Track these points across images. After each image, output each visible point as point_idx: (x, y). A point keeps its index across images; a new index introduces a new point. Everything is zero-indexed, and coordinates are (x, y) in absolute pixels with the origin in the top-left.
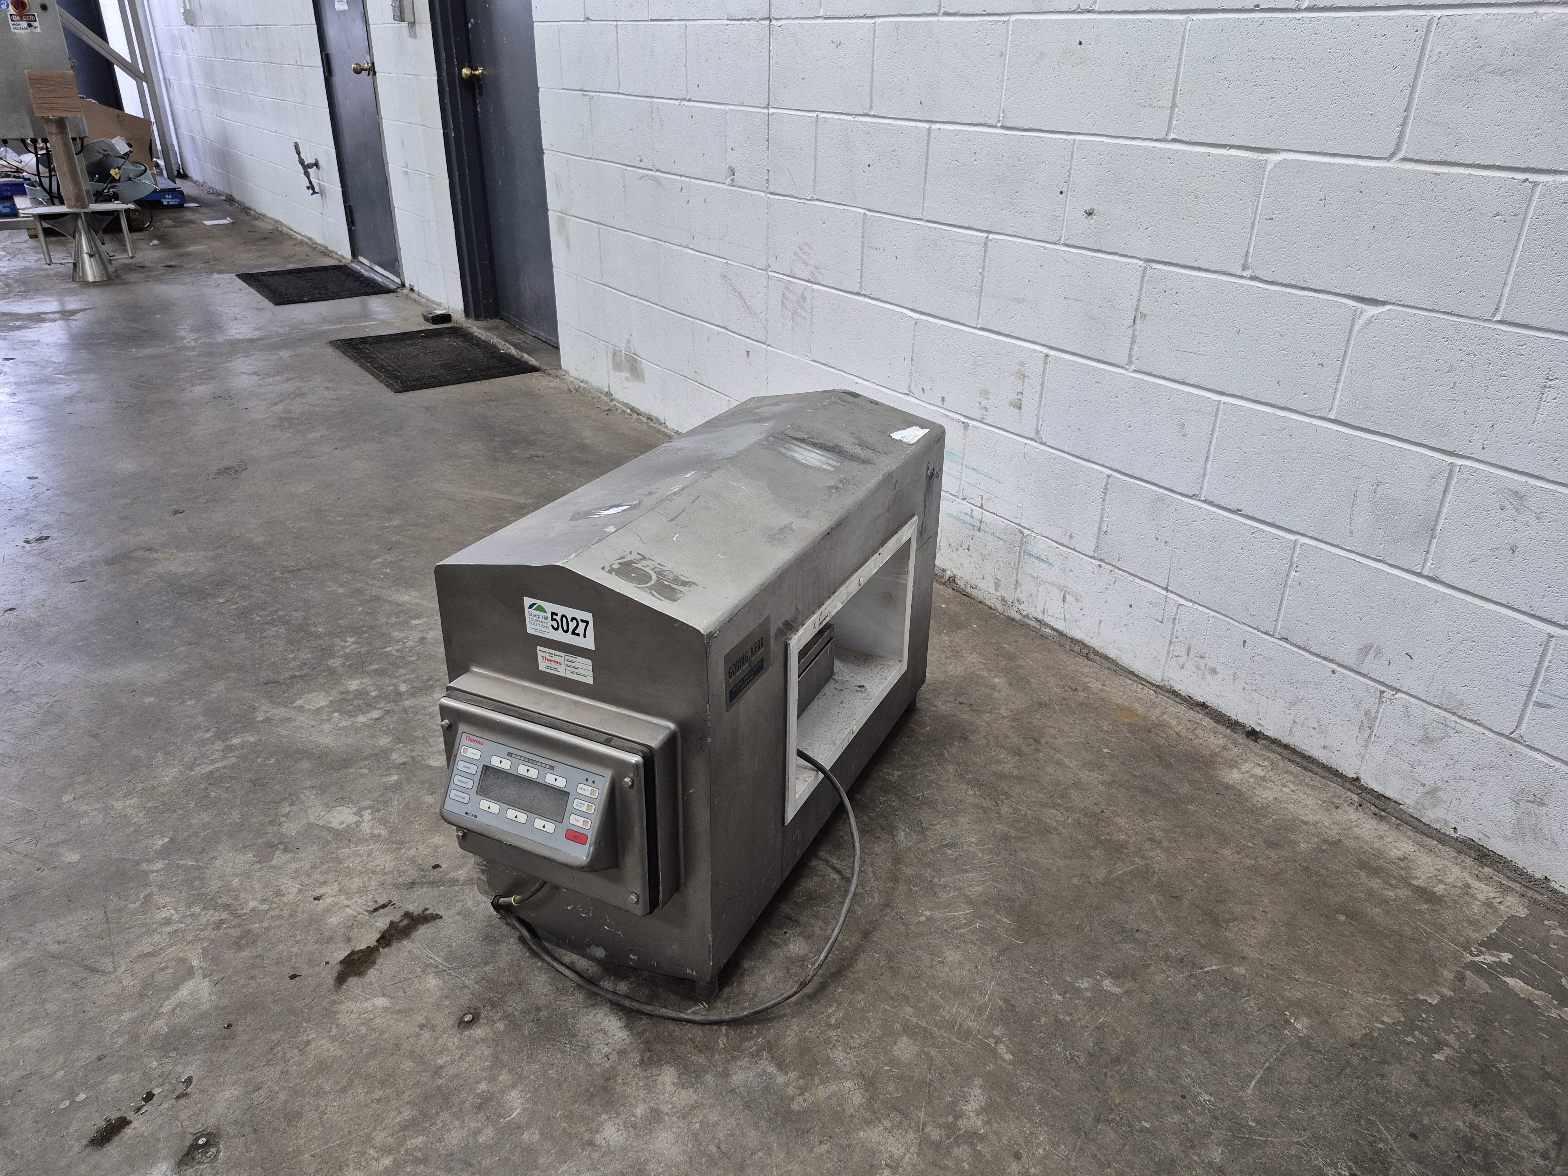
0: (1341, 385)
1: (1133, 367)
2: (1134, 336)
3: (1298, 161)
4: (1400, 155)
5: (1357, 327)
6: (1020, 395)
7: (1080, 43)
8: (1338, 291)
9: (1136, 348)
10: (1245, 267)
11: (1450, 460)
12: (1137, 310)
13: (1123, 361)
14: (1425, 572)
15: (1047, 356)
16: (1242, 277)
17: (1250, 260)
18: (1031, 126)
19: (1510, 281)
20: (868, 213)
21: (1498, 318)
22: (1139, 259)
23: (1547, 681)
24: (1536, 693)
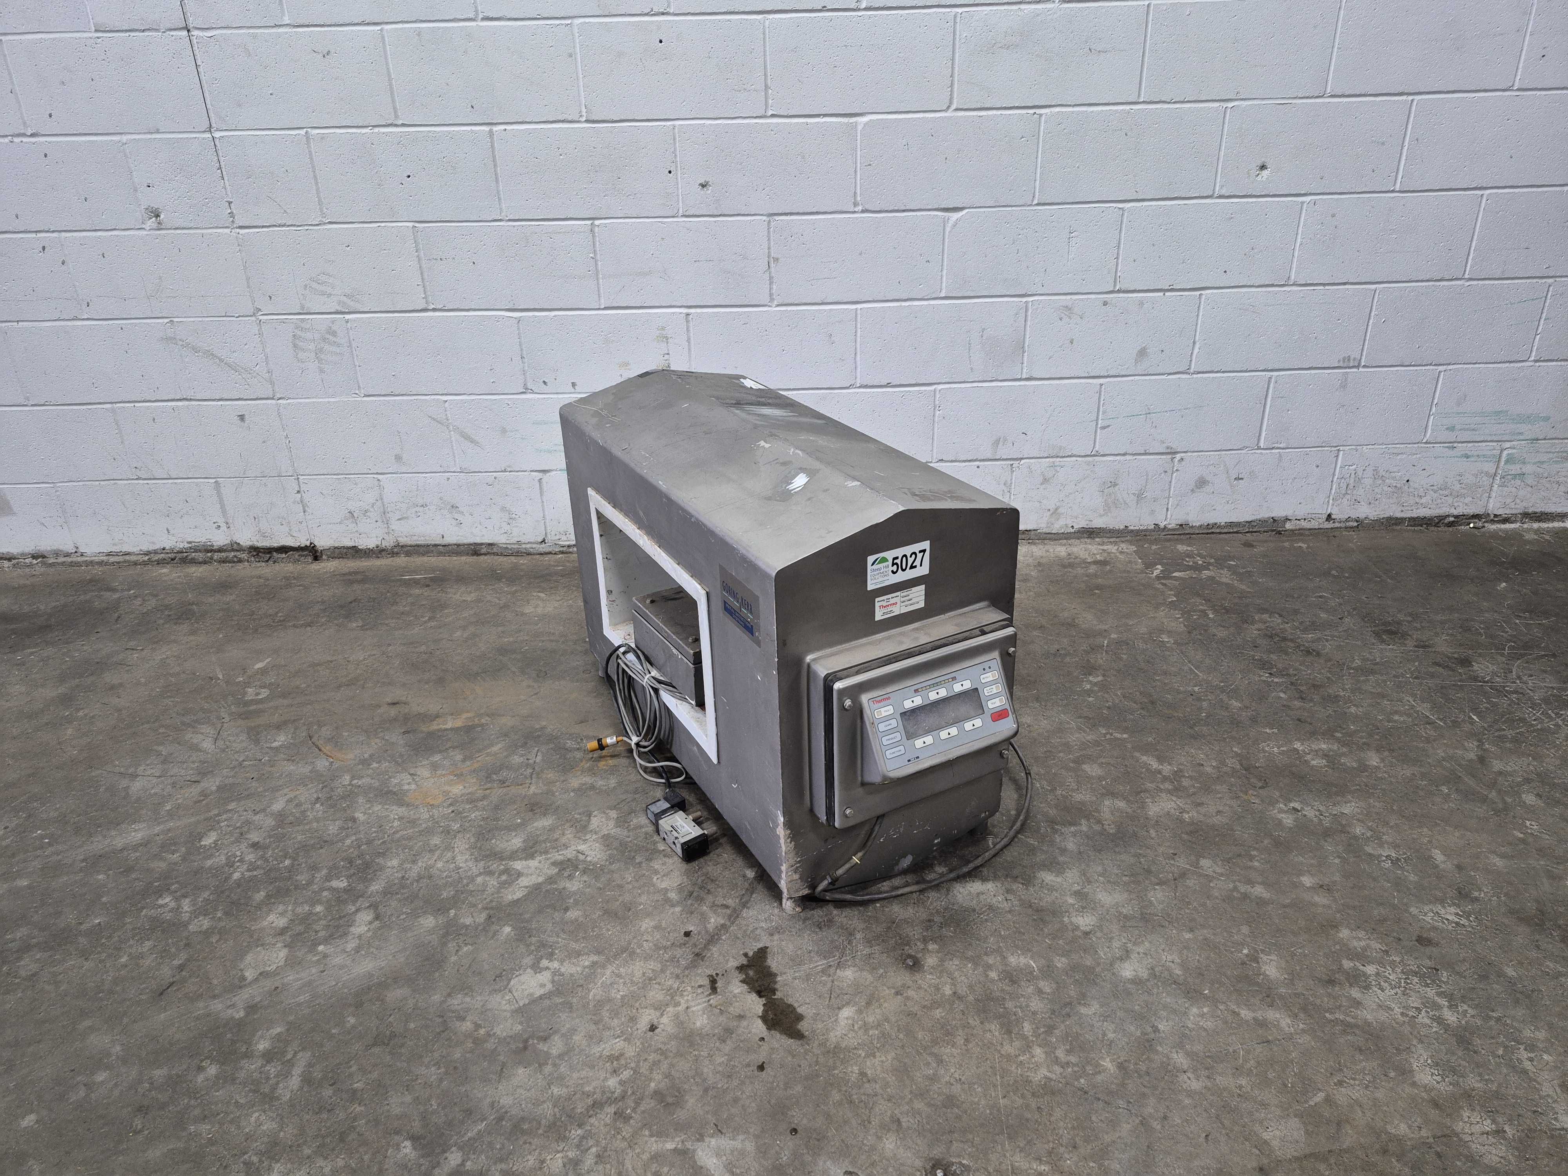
0: (945, 272)
1: (776, 303)
2: (771, 278)
3: (882, 120)
4: (954, 107)
5: (948, 229)
6: (666, 357)
7: (661, 42)
8: (930, 207)
9: (774, 287)
10: (855, 204)
11: (1024, 300)
12: (769, 257)
13: (766, 299)
14: (1024, 377)
15: (688, 315)
16: (855, 212)
17: (859, 199)
18: (623, 118)
19: (1038, 178)
20: (417, 225)
21: (1036, 202)
22: (762, 215)
23: (1104, 412)
24: (1100, 422)
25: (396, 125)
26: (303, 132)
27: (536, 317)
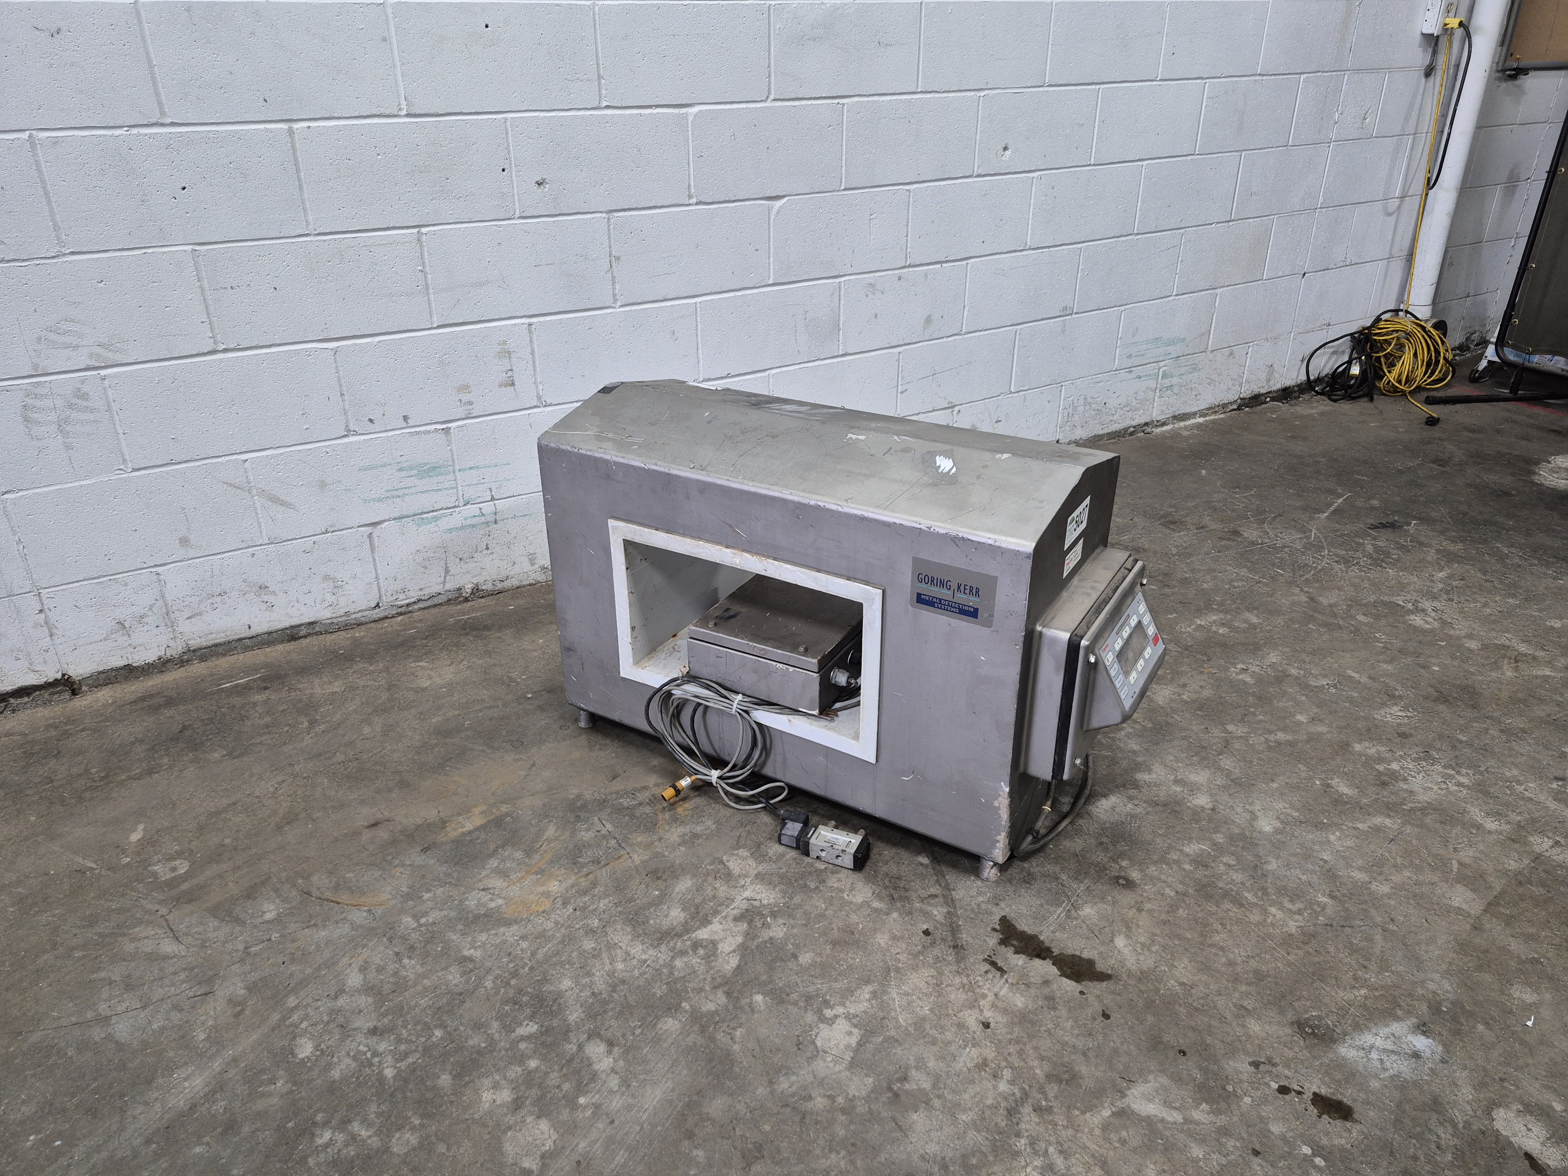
0: (772, 259)
1: (619, 304)
2: (613, 278)
3: (710, 110)
4: (772, 97)
5: (772, 217)
6: (510, 373)
8: (756, 196)
9: (617, 287)
10: (690, 197)
11: (838, 280)
12: (610, 255)
13: (609, 301)
14: (840, 353)
15: (530, 325)
16: (690, 205)
17: (693, 191)
18: (449, 111)
19: (844, 164)
20: (197, 248)
21: (843, 188)
22: (601, 212)
23: (903, 378)
24: (900, 387)
25: (163, 125)
26: (25, 135)
27: (356, 345)
